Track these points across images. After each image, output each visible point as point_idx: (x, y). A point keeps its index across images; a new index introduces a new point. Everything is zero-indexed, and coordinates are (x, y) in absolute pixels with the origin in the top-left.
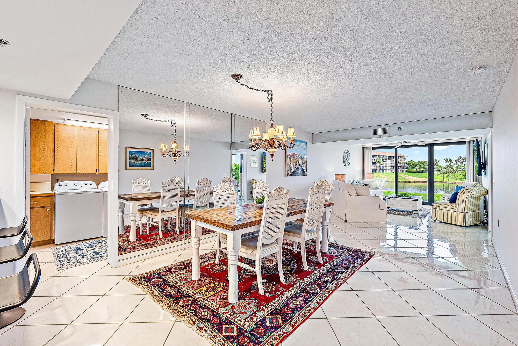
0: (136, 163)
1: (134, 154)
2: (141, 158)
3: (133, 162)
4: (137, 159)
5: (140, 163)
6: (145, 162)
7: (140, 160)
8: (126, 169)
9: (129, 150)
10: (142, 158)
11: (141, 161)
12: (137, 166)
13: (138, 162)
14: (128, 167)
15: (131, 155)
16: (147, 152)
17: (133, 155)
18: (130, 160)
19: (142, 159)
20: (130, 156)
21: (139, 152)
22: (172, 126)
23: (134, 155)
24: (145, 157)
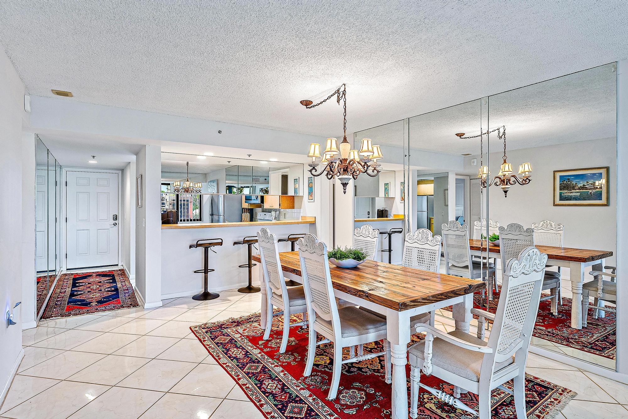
0: (572, 194)
1: (569, 179)
2: (582, 185)
3: (566, 193)
4: (573, 188)
5: (579, 194)
6: (590, 191)
7: (579, 189)
8: (555, 205)
9: (558, 175)
10: (584, 185)
11: (581, 191)
12: (576, 199)
13: (575, 193)
14: (558, 201)
15: (563, 181)
16: (594, 174)
17: (566, 182)
18: (560, 189)
19: (583, 188)
20: (561, 184)
21: (577, 176)
22: (500, 138)
23: (569, 182)
24: (591, 182)
